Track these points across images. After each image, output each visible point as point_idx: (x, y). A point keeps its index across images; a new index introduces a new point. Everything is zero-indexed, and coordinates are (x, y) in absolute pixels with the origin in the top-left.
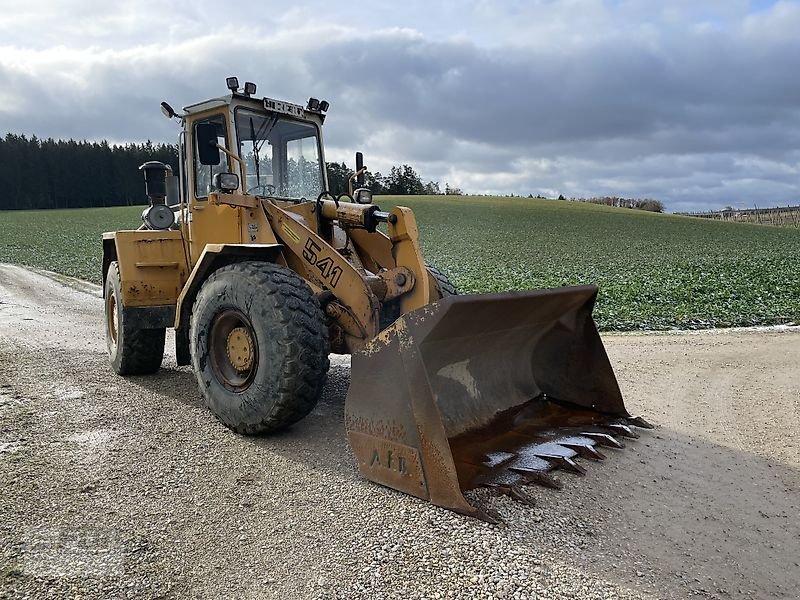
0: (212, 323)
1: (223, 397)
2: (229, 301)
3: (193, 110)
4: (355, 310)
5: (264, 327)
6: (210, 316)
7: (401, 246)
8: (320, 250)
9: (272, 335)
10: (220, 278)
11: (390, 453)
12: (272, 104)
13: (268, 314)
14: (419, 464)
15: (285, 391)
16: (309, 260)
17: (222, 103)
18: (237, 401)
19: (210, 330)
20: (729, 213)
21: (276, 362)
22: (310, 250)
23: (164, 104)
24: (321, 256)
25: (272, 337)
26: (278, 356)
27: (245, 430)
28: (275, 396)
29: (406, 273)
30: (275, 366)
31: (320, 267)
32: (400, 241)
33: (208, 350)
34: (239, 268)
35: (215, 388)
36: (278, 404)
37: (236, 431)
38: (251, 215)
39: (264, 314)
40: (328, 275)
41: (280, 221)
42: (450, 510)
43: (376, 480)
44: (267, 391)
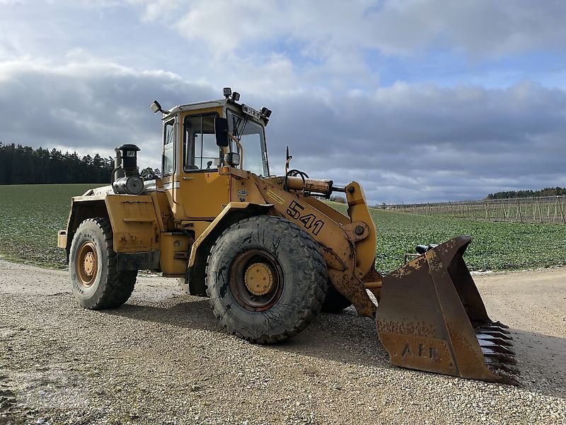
0: (234, 260)
1: (245, 317)
2: (253, 243)
3: (184, 109)
4: (335, 251)
5: (291, 261)
6: (233, 255)
7: (356, 208)
8: (303, 209)
9: (298, 267)
10: (245, 227)
11: (421, 345)
12: (246, 109)
13: (295, 252)
14: (449, 351)
15: (308, 308)
16: (293, 216)
17: (217, 105)
18: (260, 319)
19: (231, 265)
20: (384, 207)
21: (302, 286)
22: (293, 209)
23: (156, 102)
24: (303, 213)
25: (299, 269)
26: (304, 282)
27: (266, 341)
28: (300, 312)
29: (364, 225)
30: (301, 290)
31: (303, 221)
32: (355, 204)
33: (229, 280)
34: (264, 219)
35: (236, 310)
36: (302, 319)
37: (254, 342)
38: (242, 184)
39: (291, 251)
40: (310, 226)
41: (265, 189)
42: (479, 380)
43: (408, 367)
44: (293, 309)
